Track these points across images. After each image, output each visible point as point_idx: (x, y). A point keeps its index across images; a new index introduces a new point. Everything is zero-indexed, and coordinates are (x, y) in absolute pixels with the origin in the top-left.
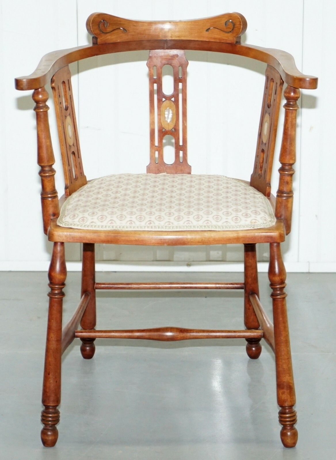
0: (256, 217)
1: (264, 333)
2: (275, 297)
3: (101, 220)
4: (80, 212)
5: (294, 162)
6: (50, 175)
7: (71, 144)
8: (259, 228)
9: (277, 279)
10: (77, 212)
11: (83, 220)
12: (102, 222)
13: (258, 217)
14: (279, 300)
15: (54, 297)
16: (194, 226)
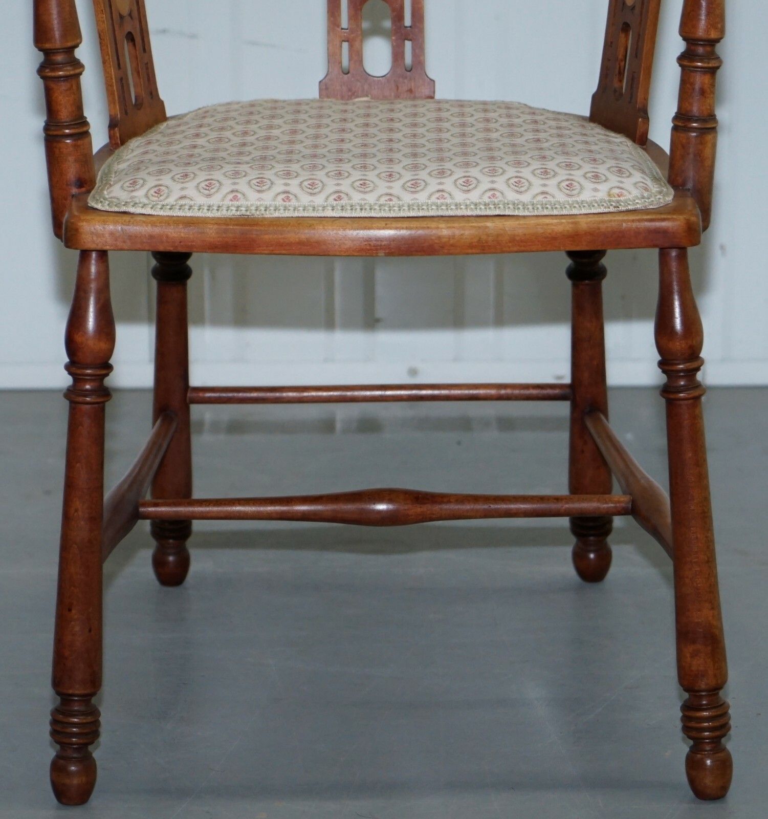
0: (621, 182)
1: (633, 502)
2: (672, 396)
3: (207, 192)
4: (149, 173)
5: (720, 37)
6: (68, 73)
7: (125, 12)
8: (630, 207)
9: (678, 346)
10: (142, 174)
11: (158, 193)
12: (209, 196)
13: (628, 183)
14: (686, 402)
15: (81, 399)
16: (456, 205)
